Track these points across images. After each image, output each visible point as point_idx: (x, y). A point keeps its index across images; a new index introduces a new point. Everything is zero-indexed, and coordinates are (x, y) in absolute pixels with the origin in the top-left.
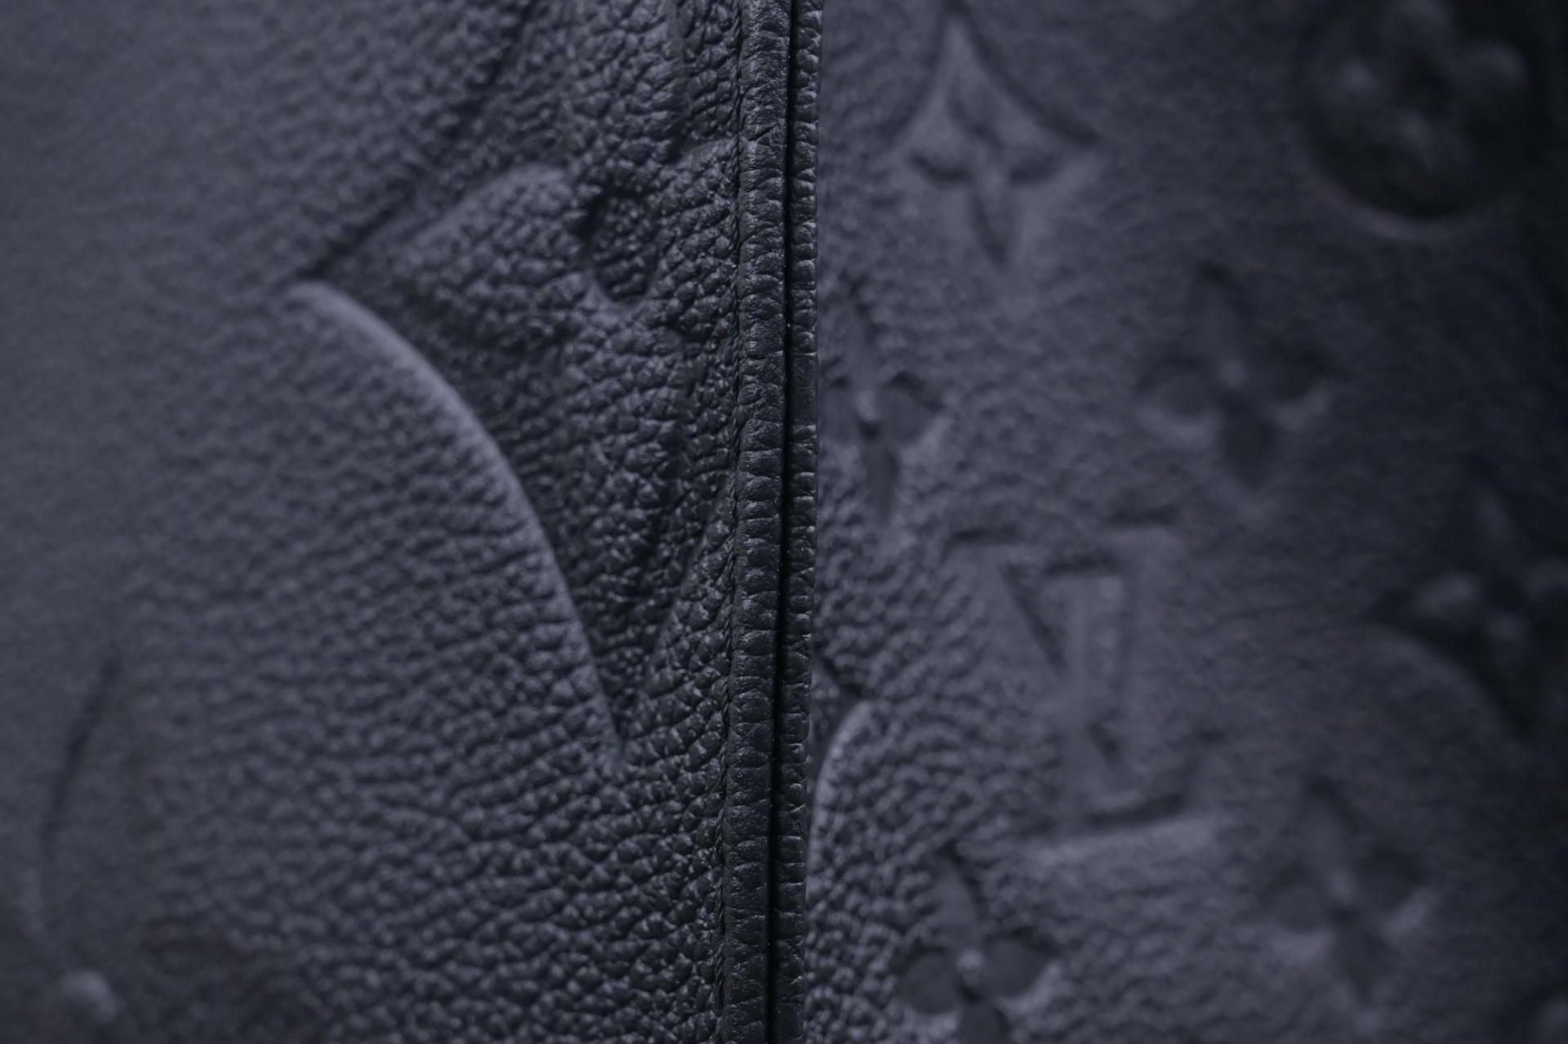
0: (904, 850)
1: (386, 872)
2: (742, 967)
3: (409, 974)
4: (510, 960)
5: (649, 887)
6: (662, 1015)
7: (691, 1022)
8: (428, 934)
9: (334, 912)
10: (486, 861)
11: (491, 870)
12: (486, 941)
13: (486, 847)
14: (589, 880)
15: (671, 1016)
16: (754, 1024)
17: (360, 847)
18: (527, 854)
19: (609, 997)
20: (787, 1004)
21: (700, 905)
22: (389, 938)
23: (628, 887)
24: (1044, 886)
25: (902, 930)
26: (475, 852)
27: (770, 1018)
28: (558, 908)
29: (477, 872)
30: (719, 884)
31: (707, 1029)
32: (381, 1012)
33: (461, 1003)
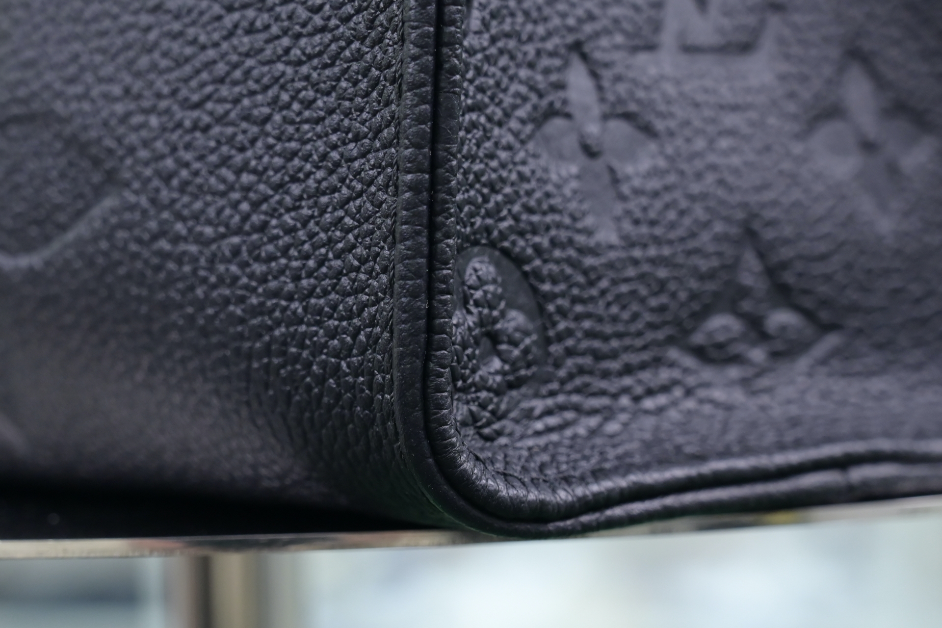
0: (543, 39)
1: (165, 44)
2: (415, 65)
3: (179, 114)
4: (252, 93)
5: (352, 24)
6: (358, 116)
7: (378, 117)
8: (194, 83)
9: (128, 79)
10: (236, 26)
11: (240, 32)
12: (235, 83)
13: (236, 16)
14: (309, 28)
15: (365, 115)
16: (423, 107)
17: (148, 29)
18: (266, 16)
19: (321, 110)
20: (448, 94)
21: (387, 30)
22: (166, 90)
23: (337, 27)
24: (647, 88)
25: (541, 95)
26: (229, 20)
27: (435, 104)
28: (287, 51)
29: (230, 35)
30: (400, 10)
31: (389, 118)
32: (159, 145)
33: (216, 130)
